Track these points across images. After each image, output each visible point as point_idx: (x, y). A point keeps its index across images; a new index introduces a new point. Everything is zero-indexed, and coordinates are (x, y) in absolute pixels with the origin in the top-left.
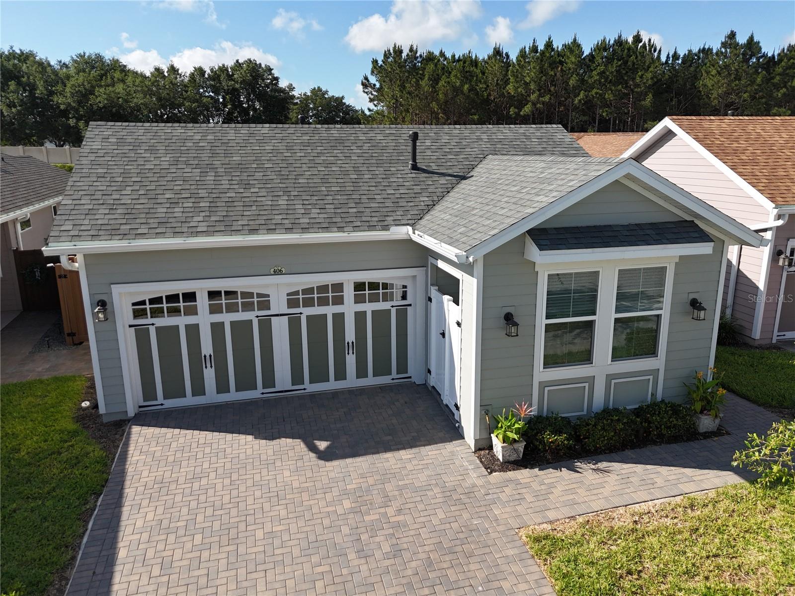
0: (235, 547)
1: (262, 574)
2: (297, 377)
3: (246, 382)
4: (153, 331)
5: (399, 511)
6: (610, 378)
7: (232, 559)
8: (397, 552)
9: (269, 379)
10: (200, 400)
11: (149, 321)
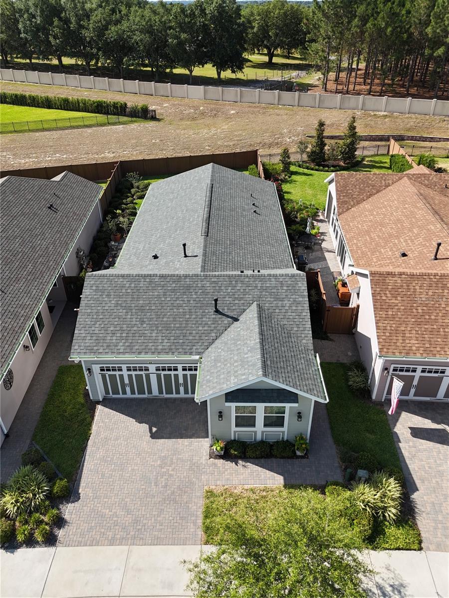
0: (122, 472)
1: (127, 484)
2: (161, 392)
3: (141, 391)
4: (107, 375)
5: (173, 470)
6: (263, 432)
7: (120, 477)
8: (166, 486)
9: (150, 392)
10: (125, 396)
11: (106, 372)
